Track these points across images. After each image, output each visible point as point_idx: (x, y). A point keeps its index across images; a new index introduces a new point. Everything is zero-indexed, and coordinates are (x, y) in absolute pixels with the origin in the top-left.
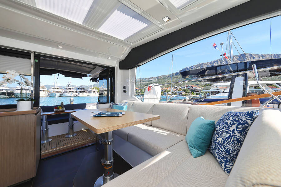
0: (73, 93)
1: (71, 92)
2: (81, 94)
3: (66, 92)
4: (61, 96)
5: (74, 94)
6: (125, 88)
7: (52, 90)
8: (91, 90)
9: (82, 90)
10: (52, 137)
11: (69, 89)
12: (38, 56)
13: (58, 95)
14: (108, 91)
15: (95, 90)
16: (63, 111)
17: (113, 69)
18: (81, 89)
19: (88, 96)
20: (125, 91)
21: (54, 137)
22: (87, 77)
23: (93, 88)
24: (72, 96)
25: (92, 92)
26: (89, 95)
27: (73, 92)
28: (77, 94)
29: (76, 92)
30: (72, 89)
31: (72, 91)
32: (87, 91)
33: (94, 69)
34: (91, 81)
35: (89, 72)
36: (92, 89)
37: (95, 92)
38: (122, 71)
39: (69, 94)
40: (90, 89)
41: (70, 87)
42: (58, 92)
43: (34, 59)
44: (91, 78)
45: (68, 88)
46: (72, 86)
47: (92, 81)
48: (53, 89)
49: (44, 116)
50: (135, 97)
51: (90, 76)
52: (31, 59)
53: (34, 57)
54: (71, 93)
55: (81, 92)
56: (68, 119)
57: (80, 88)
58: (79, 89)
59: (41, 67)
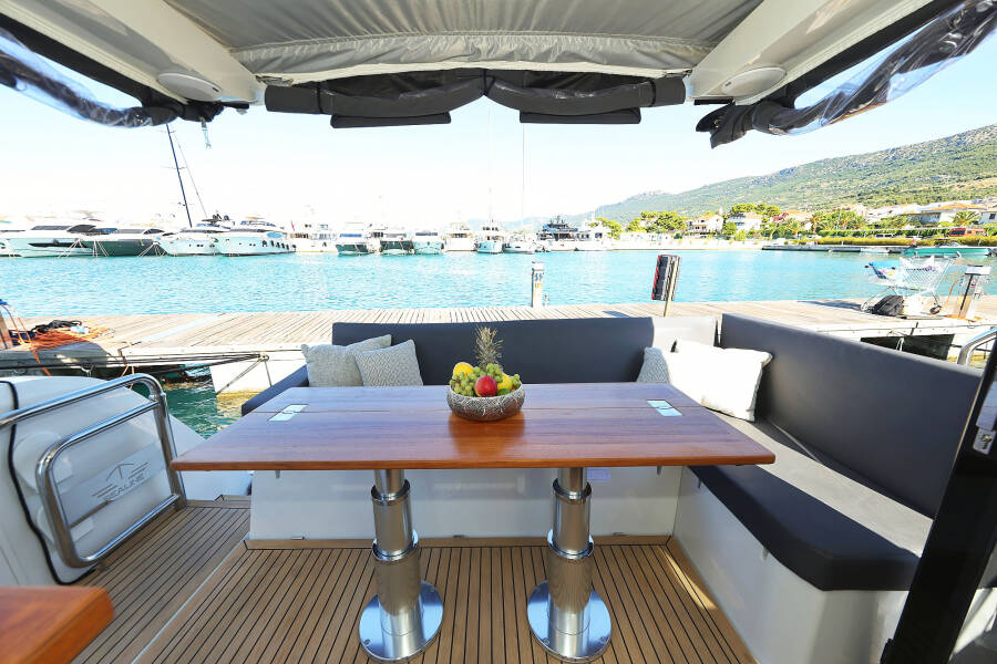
2: (557, 245)
3: (516, 239)
4: (505, 249)
8: (588, 228)
9: (559, 230)
13: (498, 248)
15: (600, 229)
18: (557, 226)
19: (577, 250)
23: (594, 221)
24: (533, 249)
25: (592, 236)
26: (581, 247)
28: (545, 244)
29: (544, 237)
32: (575, 234)
36: (592, 225)
37: (600, 234)
39: (525, 246)
40: (587, 224)
42: (495, 238)
55: (556, 237)
57: (555, 223)
58: (551, 226)
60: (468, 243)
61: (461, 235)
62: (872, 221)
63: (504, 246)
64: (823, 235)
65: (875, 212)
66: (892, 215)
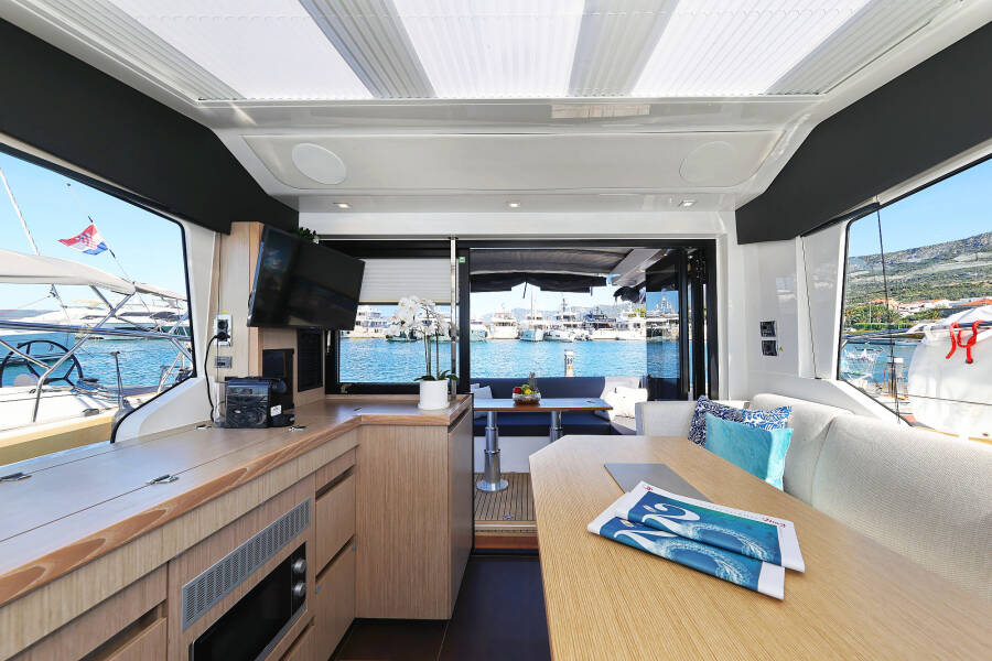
0: (575, 330)
1: (569, 326)
2: (597, 334)
3: (557, 328)
4: (547, 337)
5: (579, 332)
6: (773, 334)
7: (526, 322)
8: (625, 318)
9: (598, 321)
10: (510, 474)
11: (565, 317)
12: (464, 246)
13: (539, 335)
14: (682, 322)
15: (638, 319)
16: (535, 402)
17: (705, 249)
18: (597, 317)
19: (617, 339)
20: (770, 349)
21: (514, 474)
22: (605, 285)
23: (631, 312)
24: (572, 338)
25: (631, 327)
26: (620, 337)
27: (575, 326)
28: (586, 333)
29: (584, 326)
30: (574, 317)
31: (571, 323)
32: (614, 324)
33: (626, 255)
34: (619, 298)
35: (610, 268)
36: (630, 316)
37: (639, 325)
38: (754, 249)
39: (564, 334)
40: (625, 315)
41: (566, 314)
42: (540, 327)
43: (457, 256)
44: (619, 287)
45: (562, 314)
46: (573, 309)
47: (623, 299)
48: (529, 318)
49: (490, 413)
50: (841, 385)
51: (613, 280)
52: (450, 257)
53: (457, 249)
54: (570, 330)
55: (596, 326)
56: (549, 426)
57: (595, 313)
58: (590, 316)
59: (472, 273)
60: (511, 332)
61: (504, 324)
62: (905, 315)
63: (545, 335)
64: (858, 328)
65: (908, 306)
66: (924, 309)
